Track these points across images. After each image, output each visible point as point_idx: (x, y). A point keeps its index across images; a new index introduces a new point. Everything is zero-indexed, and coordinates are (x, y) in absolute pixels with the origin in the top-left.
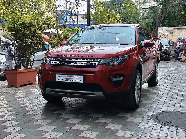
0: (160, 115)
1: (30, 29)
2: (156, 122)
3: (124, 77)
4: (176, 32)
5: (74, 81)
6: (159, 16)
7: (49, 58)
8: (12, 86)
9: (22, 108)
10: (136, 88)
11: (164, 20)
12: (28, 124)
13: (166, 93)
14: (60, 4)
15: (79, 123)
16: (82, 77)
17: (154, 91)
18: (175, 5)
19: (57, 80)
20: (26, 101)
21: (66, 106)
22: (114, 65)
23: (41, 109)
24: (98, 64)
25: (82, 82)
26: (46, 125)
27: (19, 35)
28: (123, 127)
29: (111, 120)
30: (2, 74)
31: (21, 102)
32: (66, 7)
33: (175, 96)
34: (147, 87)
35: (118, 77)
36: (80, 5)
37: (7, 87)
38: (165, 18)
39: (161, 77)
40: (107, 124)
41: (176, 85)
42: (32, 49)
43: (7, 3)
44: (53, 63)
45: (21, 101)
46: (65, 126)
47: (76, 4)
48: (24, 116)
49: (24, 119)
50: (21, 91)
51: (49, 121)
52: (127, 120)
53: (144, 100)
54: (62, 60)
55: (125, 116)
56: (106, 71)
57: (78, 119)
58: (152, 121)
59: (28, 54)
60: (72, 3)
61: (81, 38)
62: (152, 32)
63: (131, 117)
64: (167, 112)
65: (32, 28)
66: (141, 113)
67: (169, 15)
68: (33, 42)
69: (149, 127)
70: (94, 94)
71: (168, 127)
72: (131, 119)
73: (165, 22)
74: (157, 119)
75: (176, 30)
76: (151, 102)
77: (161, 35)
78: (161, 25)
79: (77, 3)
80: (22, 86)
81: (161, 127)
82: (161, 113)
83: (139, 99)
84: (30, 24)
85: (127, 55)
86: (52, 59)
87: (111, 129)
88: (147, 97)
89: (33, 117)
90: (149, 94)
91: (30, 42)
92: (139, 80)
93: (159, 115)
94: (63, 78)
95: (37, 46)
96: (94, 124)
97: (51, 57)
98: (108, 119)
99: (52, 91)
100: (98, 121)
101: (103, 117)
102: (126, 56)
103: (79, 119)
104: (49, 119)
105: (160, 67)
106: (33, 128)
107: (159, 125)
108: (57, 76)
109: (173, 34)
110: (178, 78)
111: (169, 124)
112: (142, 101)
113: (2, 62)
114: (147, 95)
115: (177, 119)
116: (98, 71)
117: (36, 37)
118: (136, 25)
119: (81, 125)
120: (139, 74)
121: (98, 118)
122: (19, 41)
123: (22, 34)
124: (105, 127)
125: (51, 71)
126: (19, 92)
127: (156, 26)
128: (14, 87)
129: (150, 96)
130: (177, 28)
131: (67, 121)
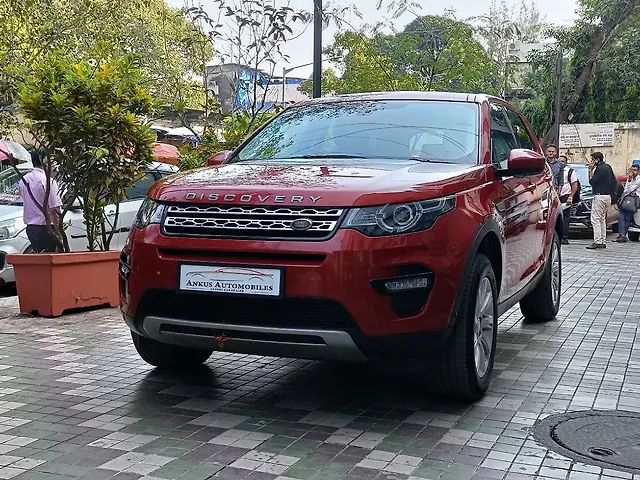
0: (565, 424)
1: (105, 109)
2: (550, 448)
3: (431, 279)
4: (624, 142)
5: (246, 291)
6: (563, 85)
7: (161, 207)
8: (35, 314)
9: (57, 390)
10: (477, 321)
11: (580, 100)
12: (68, 448)
13: (588, 346)
14: (218, 30)
15: (258, 449)
16: (277, 273)
17: (544, 337)
18: (622, 52)
19: (183, 286)
20: (76, 364)
21: (220, 386)
22: (395, 233)
23: (127, 392)
24: (338, 227)
25: (276, 292)
26: (134, 450)
27: (66, 129)
28: (423, 465)
29: (379, 438)
30: (7, 273)
31: (58, 368)
32: (237, 41)
33: (621, 357)
34: (519, 325)
35: (411, 278)
36: (286, 32)
37: (15, 317)
38: (584, 92)
39: (571, 292)
40: (364, 453)
41: (624, 319)
42: (109, 181)
43: (46, 35)
44: (173, 223)
45: (58, 363)
46: (207, 456)
47: (273, 31)
48: (57, 419)
49: (57, 428)
50: (62, 331)
51: (148, 439)
52: (442, 441)
53: (509, 369)
54: (205, 211)
55: (432, 424)
56: (366, 253)
57: (258, 431)
58: (533, 444)
59: (97, 199)
60: (258, 24)
61: (286, 144)
62: (542, 140)
63: (456, 427)
64: (592, 413)
65: (111, 107)
66: (493, 415)
67: (598, 83)
68: (113, 157)
69: (523, 469)
70: (318, 339)
71: (598, 470)
72: (456, 437)
73: (586, 108)
74: (553, 439)
75: (625, 136)
76: (533, 375)
77: (571, 151)
78: (570, 118)
79: (276, 25)
80: (67, 312)
81: (570, 470)
82: (571, 416)
83: (486, 363)
84: (105, 92)
85: (445, 199)
86: (169, 210)
87: (377, 471)
88: (519, 360)
89: (90, 424)
90: (526, 349)
91: (104, 156)
92: (490, 294)
93: (560, 423)
94: (207, 278)
95: (127, 171)
96: (315, 452)
97: (167, 203)
98: (370, 434)
99: (164, 327)
100: (333, 440)
101: (349, 426)
102: (441, 199)
103: (262, 431)
104: (150, 429)
105: (568, 260)
106: (85, 462)
107: (560, 460)
108: (185, 269)
109: (613, 149)
110: (631, 295)
111: (600, 457)
112: (499, 372)
113: (11, 230)
114: (517, 352)
115: (631, 441)
116: (339, 252)
117: (125, 139)
118: (482, 97)
119: (265, 456)
120: (489, 270)
121: (333, 430)
122: (63, 150)
123: (74, 127)
124: (358, 465)
125: (164, 251)
126: (54, 334)
127: (554, 120)
128: (40, 316)
129: (530, 354)
130: (626, 126)
131: (217, 441)
